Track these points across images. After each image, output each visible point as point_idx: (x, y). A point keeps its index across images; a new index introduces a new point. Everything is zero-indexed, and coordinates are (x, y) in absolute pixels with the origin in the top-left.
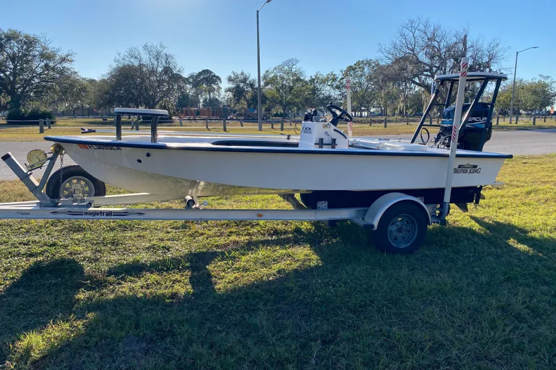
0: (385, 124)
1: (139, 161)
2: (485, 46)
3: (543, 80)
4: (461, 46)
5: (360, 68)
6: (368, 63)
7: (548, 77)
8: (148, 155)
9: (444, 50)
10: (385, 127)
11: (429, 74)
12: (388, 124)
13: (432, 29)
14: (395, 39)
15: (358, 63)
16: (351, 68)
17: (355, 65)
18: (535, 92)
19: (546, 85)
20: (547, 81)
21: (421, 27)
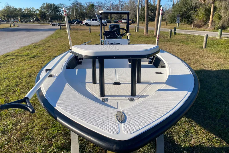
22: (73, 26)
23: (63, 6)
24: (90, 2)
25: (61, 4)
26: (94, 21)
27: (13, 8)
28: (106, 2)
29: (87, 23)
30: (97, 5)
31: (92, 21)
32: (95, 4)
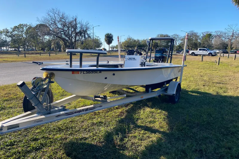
0: (50, 54)
1: (106, 78)
2: (84, 24)
3: (97, 38)
4: (75, 22)
5: (21, 27)
6: (26, 25)
7: (98, 37)
8: (114, 74)
9: (68, 23)
10: (50, 56)
11: (63, 33)
12: (51, 54)
13: (62, 14)
14: (46, 16)
15: (20, 25)
16: (16, 27)
17: (18, 26)
18: (95, 42)
19: (98, 40)
20: (98, 38)
21: (57, 12)
22: (179, 55)
23: (177, 36)
24: (207, 32)
25: (175, 35)
26: (202, 51)
27: (133, 40)
28: (226, 31)
29: (193, 53)
30: (215, 34)
31: (199, 51)
32: (213, 34)
